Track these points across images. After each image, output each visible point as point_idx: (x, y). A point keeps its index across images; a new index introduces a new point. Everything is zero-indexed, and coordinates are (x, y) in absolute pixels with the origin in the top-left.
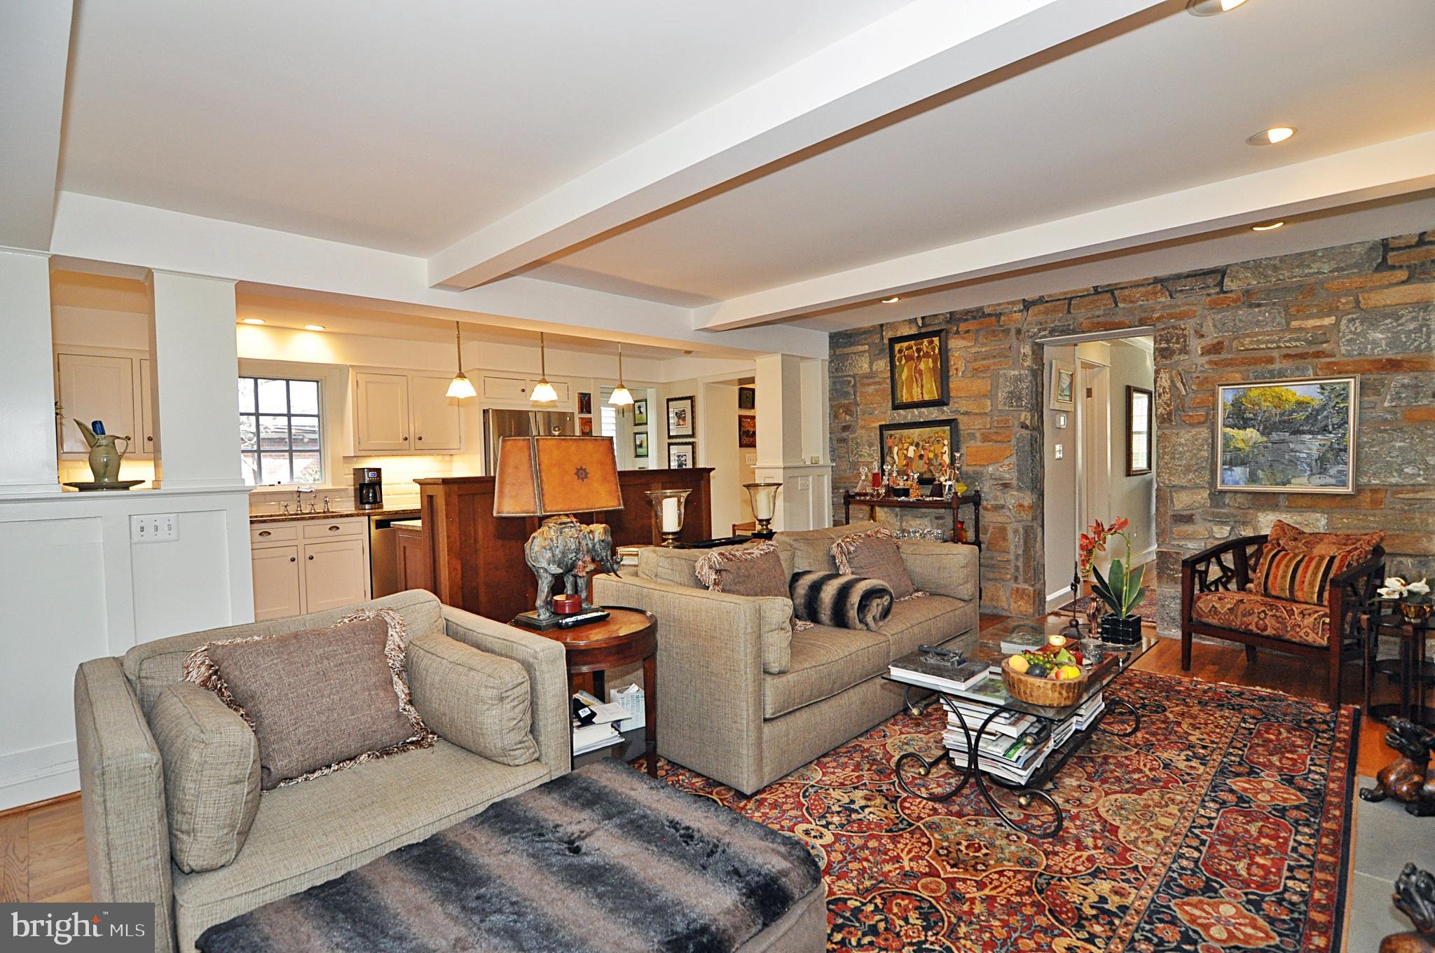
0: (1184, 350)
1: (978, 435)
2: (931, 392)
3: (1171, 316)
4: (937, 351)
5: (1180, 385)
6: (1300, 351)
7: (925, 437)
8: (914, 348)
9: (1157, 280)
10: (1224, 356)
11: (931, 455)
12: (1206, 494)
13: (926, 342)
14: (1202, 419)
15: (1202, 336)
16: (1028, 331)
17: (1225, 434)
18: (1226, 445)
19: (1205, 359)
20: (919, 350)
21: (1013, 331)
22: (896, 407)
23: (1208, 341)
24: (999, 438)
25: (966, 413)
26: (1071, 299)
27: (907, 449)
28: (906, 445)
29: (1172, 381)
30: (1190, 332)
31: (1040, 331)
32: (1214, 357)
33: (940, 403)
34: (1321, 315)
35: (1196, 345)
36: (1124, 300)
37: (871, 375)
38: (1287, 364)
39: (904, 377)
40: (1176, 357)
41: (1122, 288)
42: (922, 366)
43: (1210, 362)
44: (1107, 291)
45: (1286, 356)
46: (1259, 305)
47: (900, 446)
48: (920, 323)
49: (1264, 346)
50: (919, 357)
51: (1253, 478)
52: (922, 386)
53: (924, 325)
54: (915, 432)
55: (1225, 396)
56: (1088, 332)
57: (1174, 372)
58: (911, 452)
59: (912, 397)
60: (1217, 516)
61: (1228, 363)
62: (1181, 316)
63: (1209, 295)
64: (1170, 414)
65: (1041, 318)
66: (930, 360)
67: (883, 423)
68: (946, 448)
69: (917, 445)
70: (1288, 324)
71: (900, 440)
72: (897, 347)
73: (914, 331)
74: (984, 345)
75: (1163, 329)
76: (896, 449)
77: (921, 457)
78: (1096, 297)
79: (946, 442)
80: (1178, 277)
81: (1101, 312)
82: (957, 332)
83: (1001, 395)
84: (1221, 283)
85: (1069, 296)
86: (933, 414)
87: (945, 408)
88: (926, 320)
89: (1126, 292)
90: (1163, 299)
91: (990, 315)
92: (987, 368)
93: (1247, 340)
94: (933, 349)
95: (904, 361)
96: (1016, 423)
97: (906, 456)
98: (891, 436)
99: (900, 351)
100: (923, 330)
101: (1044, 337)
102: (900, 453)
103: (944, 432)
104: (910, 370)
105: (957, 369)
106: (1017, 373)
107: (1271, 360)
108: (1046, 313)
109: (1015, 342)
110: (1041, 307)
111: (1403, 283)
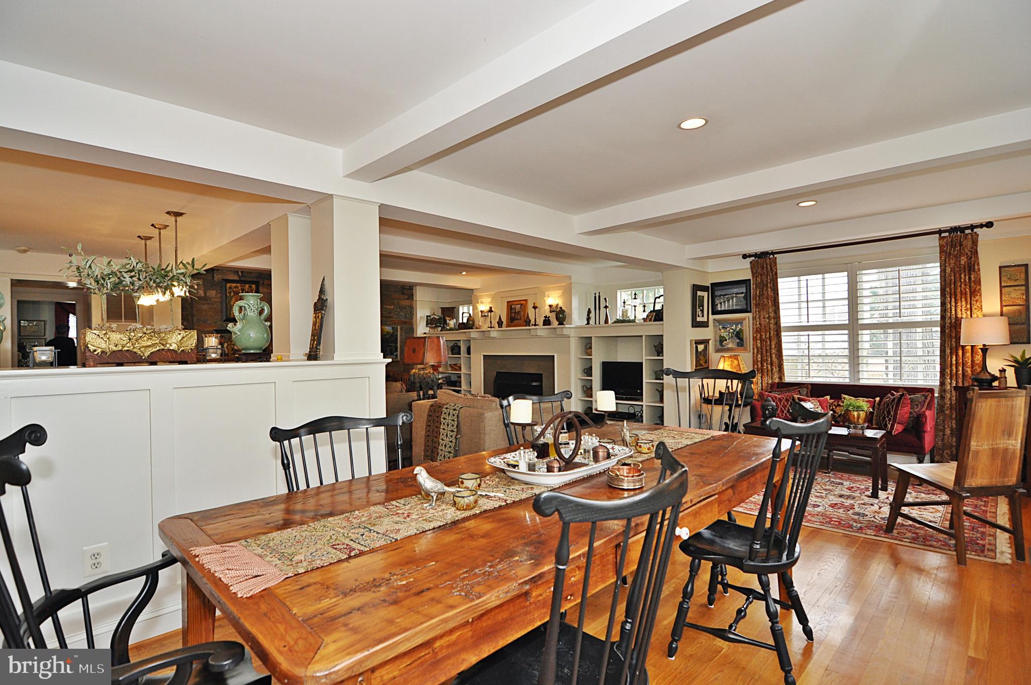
8: (240, 288)
13: (247, 286)
20: (242, 290)
48: (240, 274)
53: (242, 276)
67: (215, 329)
72: (228, 285)
73: (236, 278)
82: (263, 284)
88: (244, 273)
94: (252, 291)
95: (232, 294)
99: (230, 288)
100: (242, 279)
111: (407, 299)
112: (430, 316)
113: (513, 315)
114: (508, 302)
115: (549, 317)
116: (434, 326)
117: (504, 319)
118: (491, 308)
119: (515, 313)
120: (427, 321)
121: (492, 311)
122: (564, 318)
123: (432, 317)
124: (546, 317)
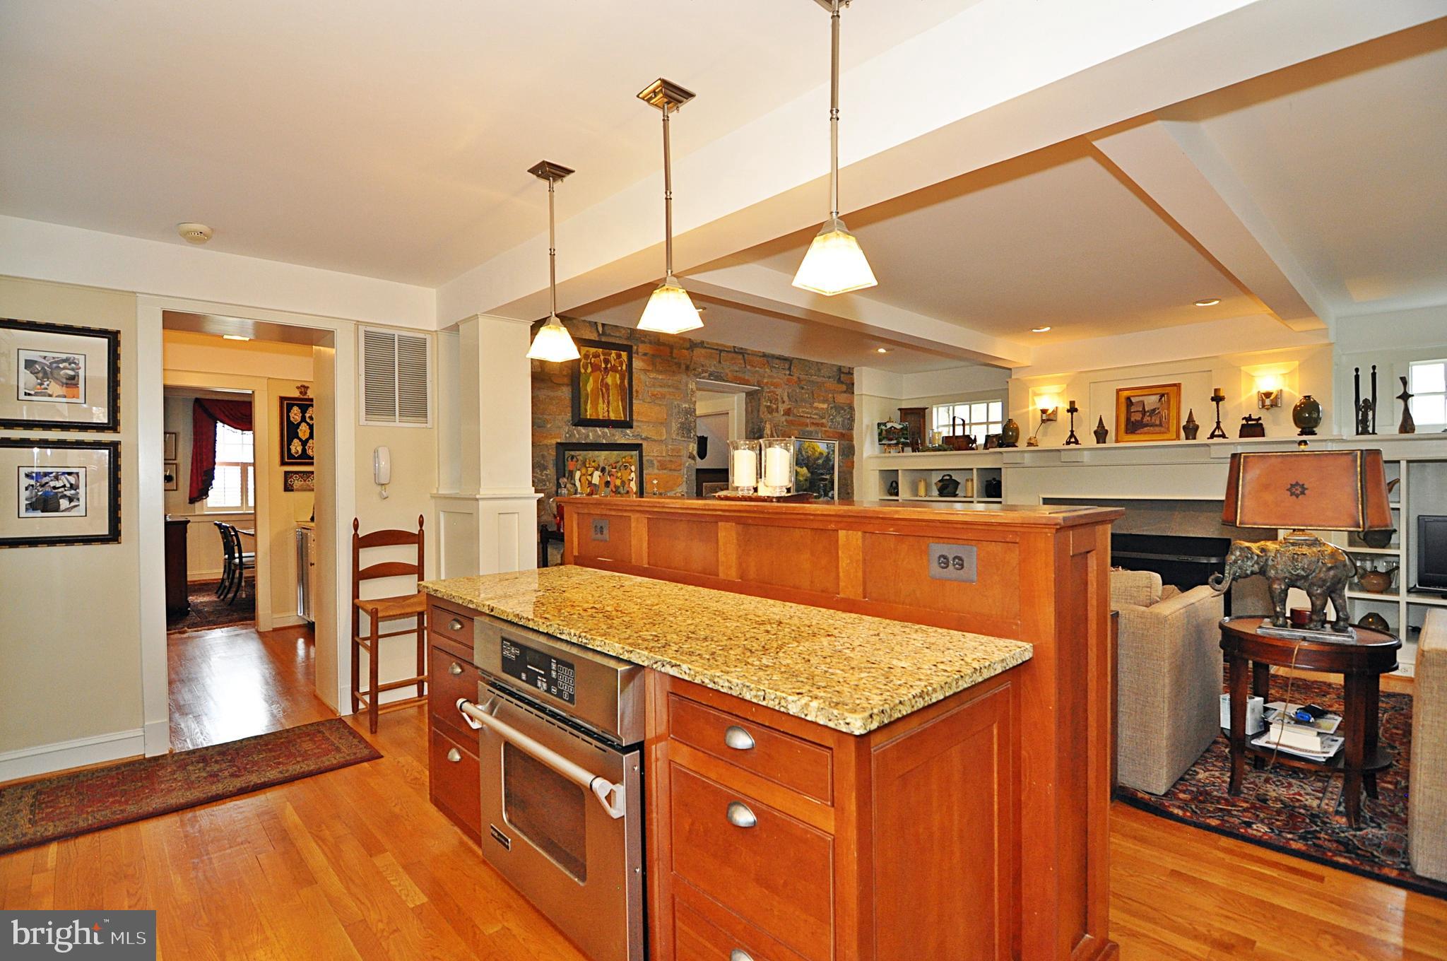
0: (777, 410)
1: (655, 462)
2: (617, 411)
4: (624, 367)
5: (775, 434)
6: (816, 421)
7: (612, 461)
8: (602, 357)
9: (764, 355)
10: (792, 418)
11: (618, 482)
13: (614, 354)
16: (695, 369)
19: (783, 419)
20: (606, 361)
21: (684, 366)
24: (673, 467)
25: (646, 439)
26: (721, 351)
27: (591, 475)
28: (590, 470)
31: (703, 372)
34: (824, 402)
35: (781, 408)
38: (814, 429)
39: (589, 388)
40: (774, 414)
41: (749, 354)
42: (609, 380)
43: (787, 421)
44: (741, 353)
45: (813, 423)
46: (803, 389)
47: (584, 470)
48: (600, 329)
50: (606, 368)
52: (608, 403)
53: (604, 334)
54: (602, 456)
56: (730, 382)
57: (773, 424)
58: (596, 479)
59: (598, 415)
61: (792, 423)
62: (776, 386)
65: (704, 361)
66: (618, 376)
67: (559, 441)
68: (633, 475)
69: (603, 470)
71: (584, 464)
73: (594, 337)
74: (658, 372)
75: (769, 392)
76: (578, 474)
77: (607, 483)
78: (735, 355)
79: (633, 468)
80: (773, 357)
81: (737, 368)
82: (637, 352)
83: (676, 425)
84: (790, 369)
85: (720, 348)
86: (616, 436)
87: (628, 431)
88: (606, 328)
89: (750, 358)
90: (767, 370)
91: (664, 344)
92: (663, 396)
93: (801, 410)
94: (621, 365)
95: (589, 370)
96: (686, 452)
97: (590, 483)
98: (573, 457)
99: (587, 356)
101: (703, 378)
102: (583, 479)
103: (632, 457)
104: (595, 382)
105: (637, 391)
106: (687, 406)
107: (807, 425)
108: (706, 357)
109: (684, 377)
110: (703, 351)
111: (845, 392)
112: (885, 424)
113: (1136, 417)
114: (1118, 391)
115: (1260, 419)
116: (894, 442)
117: (1110, 426)
118: (1072, 403)
119: (1144, 412)
120: (880, 434)
121: (1076, 410)
122: (1317, 421)
123: (889, 425)
124: (1249, 419)
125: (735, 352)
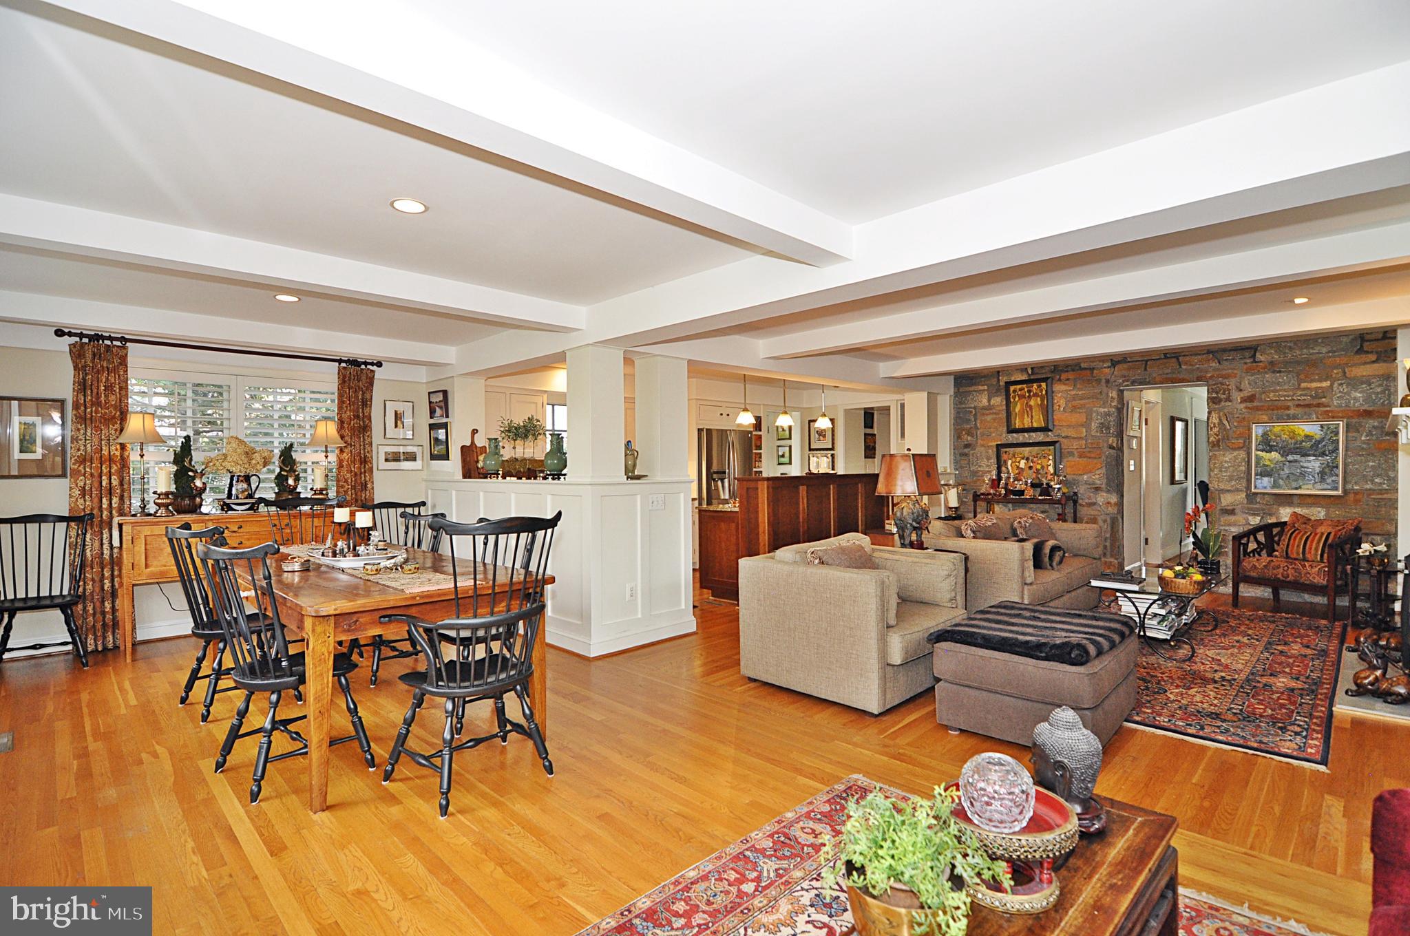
0: (1228, 399)
1: (1075, 453)
2: (1038, 421)
3: (1218, 376)
4: (1044, 392)
5: (1225, 422)
6: (1307, 402)
7: (1034, 453)
8: (1026, 390)
9: (1209, 352)
10: (1256, 404)
11: (1039, 467)
12: (1244, 495)
13: (1035, 386)
14: (1241, 445)
15: (1241, 390)
16: (1115, 381)
17: (1256, 455)
18: (1257, 463)
19: (1242, 406)
20: (1029, 391)
21: (1104, 381)
22: (1010, 431)
23: (1245, 394)
24: (1093, 455)
25: (1066, 437)
26: (1147, 361)
27: (1019, 462)
28: (1018, 459)
29: (1220, 420)
30: (1233, 386)
31: (1124, 381)
32: (1249, 405)
33: (1045, 429)
34: (1320, 381)
35: (1237, 396)
36: (1186, 364)
37: (989, 407)
38: (1299, 411)
39: (1017, 410)
40: (1223, 404)
41: (1184, 356)
42: (1032, 403)
43: (1246, 408)
44: (1174, 357)
45: (1298, 406)
46: (1280, 372)
47: (1014, 460)
48: (1030, 372)
49: (1283, 399)
50: (1029, 397)
51: (1275, 486)
52: (1032, 416)
53: (1033, 374)
54: (1026, 450)
55: (1257, 431)
57: (1221, 413)
58: (1022, 464)
59: (1023, 424)
60: (1252, 509)
61: (1258, 409)
62: (1225, 377)
63: (1245, 363)
64: (1218, 441)
65: (1125, 373)
66: (1039, 399)
67: (999, 443)
68: (1051, 462)
69: (1027, 459)
70: (1299, 385)
71: (1014, 455)
72: (1012, 388)
73: (1025, 377)
74: (1079, 389)
75: (1214, 385)
76: (1010, 462)
77: (1030, 468)
78: (1165, 361)
79: (1051, 458)
80: (1224, 350)
81: (1170, 371)
82: (1060, 380)
83: (1094, 425)
84: (1254, 356)
85: (1146, 358)
86: (1040, 437)
87: (1050, 433)
88: (1035, 370)
89: (1188, 358)
90: (1214, 364)
91: (1085, 369)
92: (1082, 406)
93: (1272, 394)
94: (1041, 391)
95: (1017, 399)
96: (1105, 445)
97: (1018, 467)
98: (1006, 452)
99: (1014, 391)
100: (1032, 377)
101: (1127, 386)
102: (1013, 464)
103: (1050, 450)
104: (1022, 405)
105: (1059, 406)
106: (1106, 410)
107: (1288, 408)
108: (1129, 369)
109: (1105, 389)
110: (1125, 366)
111: (1373, 362)
125: (1166, 357)
